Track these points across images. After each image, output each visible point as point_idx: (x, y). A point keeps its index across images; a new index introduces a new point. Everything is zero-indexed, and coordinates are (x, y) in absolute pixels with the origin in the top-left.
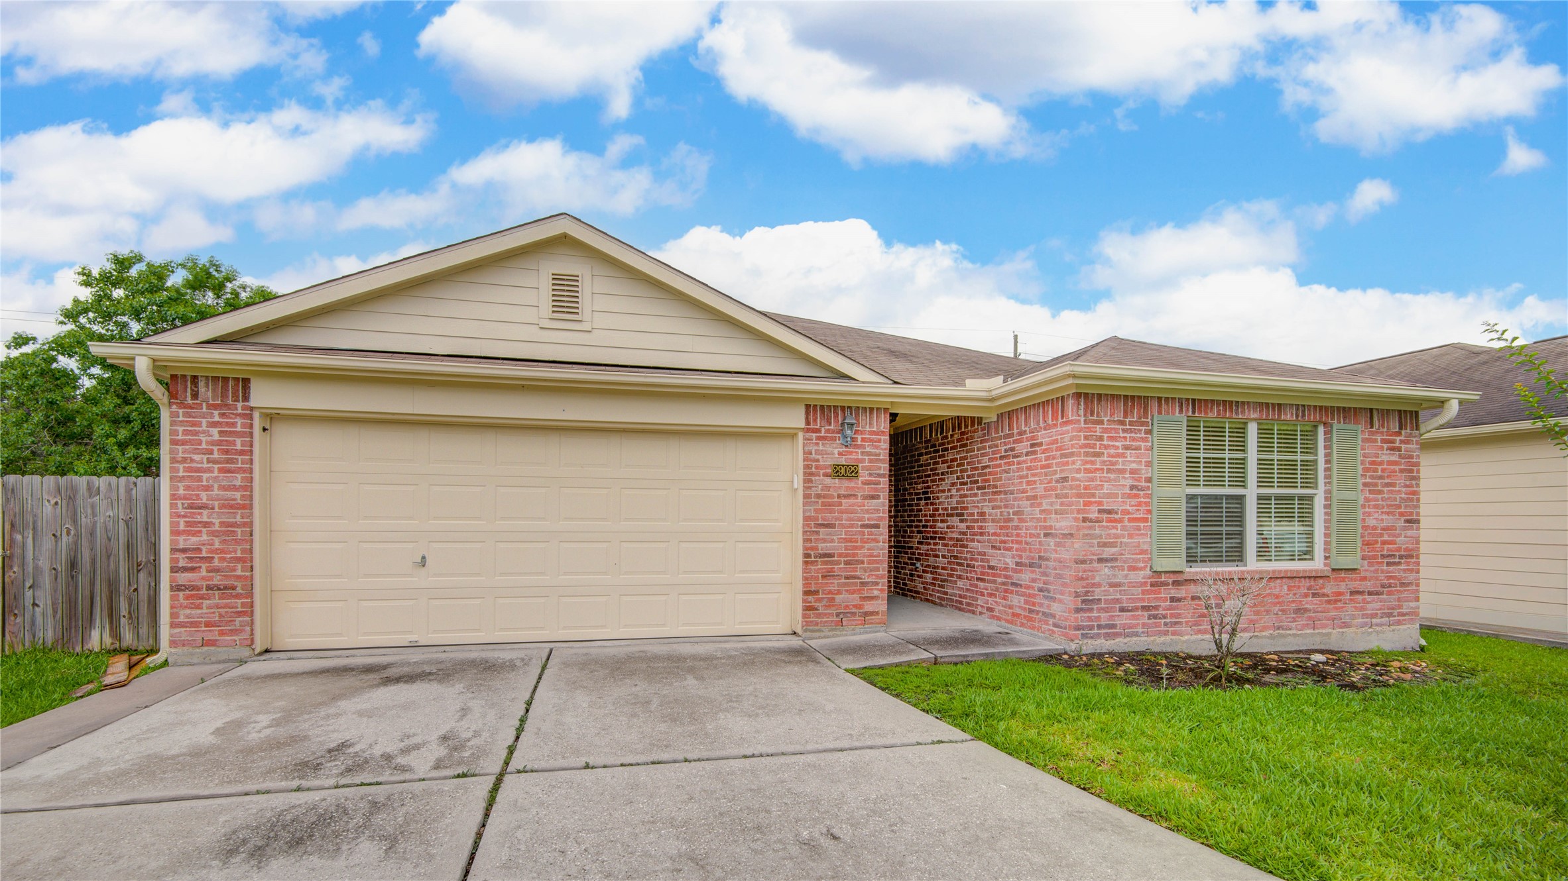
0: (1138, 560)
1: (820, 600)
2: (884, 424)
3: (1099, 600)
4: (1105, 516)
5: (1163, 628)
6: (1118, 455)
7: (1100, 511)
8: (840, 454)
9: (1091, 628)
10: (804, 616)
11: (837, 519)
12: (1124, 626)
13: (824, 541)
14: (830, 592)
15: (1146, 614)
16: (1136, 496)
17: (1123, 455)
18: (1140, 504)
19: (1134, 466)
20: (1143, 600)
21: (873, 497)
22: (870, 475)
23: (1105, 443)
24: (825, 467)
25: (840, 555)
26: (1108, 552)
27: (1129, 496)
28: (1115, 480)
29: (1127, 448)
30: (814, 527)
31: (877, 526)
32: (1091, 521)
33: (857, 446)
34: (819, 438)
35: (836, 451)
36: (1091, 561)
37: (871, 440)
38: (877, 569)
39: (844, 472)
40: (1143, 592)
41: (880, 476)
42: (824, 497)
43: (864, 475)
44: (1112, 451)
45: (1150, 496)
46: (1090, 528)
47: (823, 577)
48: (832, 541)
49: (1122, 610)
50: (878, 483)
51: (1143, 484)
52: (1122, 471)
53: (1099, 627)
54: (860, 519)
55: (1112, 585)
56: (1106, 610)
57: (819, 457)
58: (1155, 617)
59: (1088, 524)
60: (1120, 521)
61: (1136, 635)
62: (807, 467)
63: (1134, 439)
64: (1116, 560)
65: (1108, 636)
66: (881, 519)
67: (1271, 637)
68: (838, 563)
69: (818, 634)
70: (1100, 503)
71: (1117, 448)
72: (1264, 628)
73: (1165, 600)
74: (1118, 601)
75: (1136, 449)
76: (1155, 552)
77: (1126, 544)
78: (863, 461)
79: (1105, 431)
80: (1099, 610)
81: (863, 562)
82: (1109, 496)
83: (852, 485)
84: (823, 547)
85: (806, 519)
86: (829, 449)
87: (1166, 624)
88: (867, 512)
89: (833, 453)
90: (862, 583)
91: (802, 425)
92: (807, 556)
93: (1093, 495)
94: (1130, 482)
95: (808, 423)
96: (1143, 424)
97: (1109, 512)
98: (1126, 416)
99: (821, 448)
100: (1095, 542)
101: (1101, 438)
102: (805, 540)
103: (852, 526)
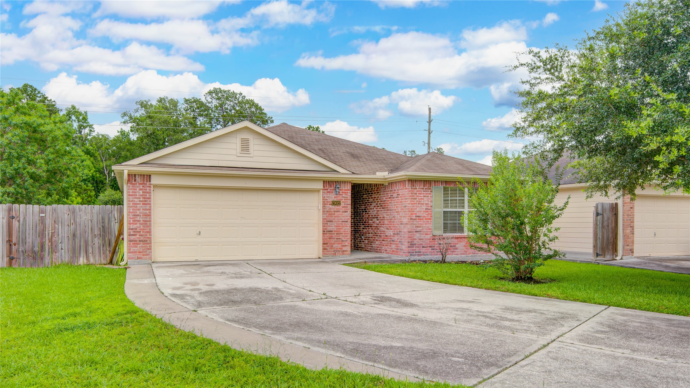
0: (428, 232)
1: (328, 246)
2: (349, 187)
3: (416, 244)
4: (417, 218)
5: (436, 253)
6: (422, 199)
7: (416, 216)
8: (334, 197)
9: (413, 253)
10: (323, 252)
11: (334, 219)
12: (424, 252)
13: (330, 226)
14: (331, 244)
15: (431, 248)
16: (427, 212)
17: (423, 199)
18: (428, 214)
19: (427, 202)
20: (430, 244)
21: (345, 212)
22: (345, 204)
23: (417, 195)
24: (330, 202)
25: (335, 231)
26: (418, 229)
27: (425, 212)
28: (421, 207)
29: (424, 196)
30: (326, 222)
31: (347, 222)
32: (413, 219)
33: (340, 195)
34: (327, 192)
35: (333, 196)
36: (413, 232)
37: (345, 193)
38: (347, 236)
39: (336, 203)
40: (430, 242)
41: (348, 204)
42: (329, 212)
43: (343, 204)
44: (420, 198)
45: (431, 212)
46: (413, 221)
47: (329, 238)
48: (332, 226)
49: (423, 247)
50: (347, 207)
51: (430, 208)
52: (423, 204)
53: (416, 252)
54: (341, 219)
55: (420, 239)
56: (418, 247)
57: (328, 198)
58: (434, 249)
59: (412, 220)
60: (422, 219)
61: (428, 255)
62: (324, 202)
63: (426, 194)
64: (421, 231)
65: (418, 255)
66: (348, 219)
67: (472, 256)
68: (334, 234)
69: (327, 258)
70: (416, 214)
71: (421, 196)
72: (469, 254)
73: (437, 244)
74: (422, 244)
75: (428, 197)
76: (433, 229)
77: (424, 227)
78: (342, 199)
79: (418, 191)
80: (416, 247)
81: (342, 234)
82: (419, 211)
83: (338, 208)
84: (329, 229)
85: (323, 219)
86: (331, 196)
87: (437, 252)
88: (344, 217)
89: (332, 197)
90: (342, 241)
91: (322, 188)
92: (324, 231)
93: (414, 211)
94: (426, 207)
95: (324, 187)
96: (430, 189)
97: (419, 217)
98: (424, 186)
99: (328, 195)
100: (414, 226)
101: (416, 194)
102: (323, 226)
103: (338, 221)
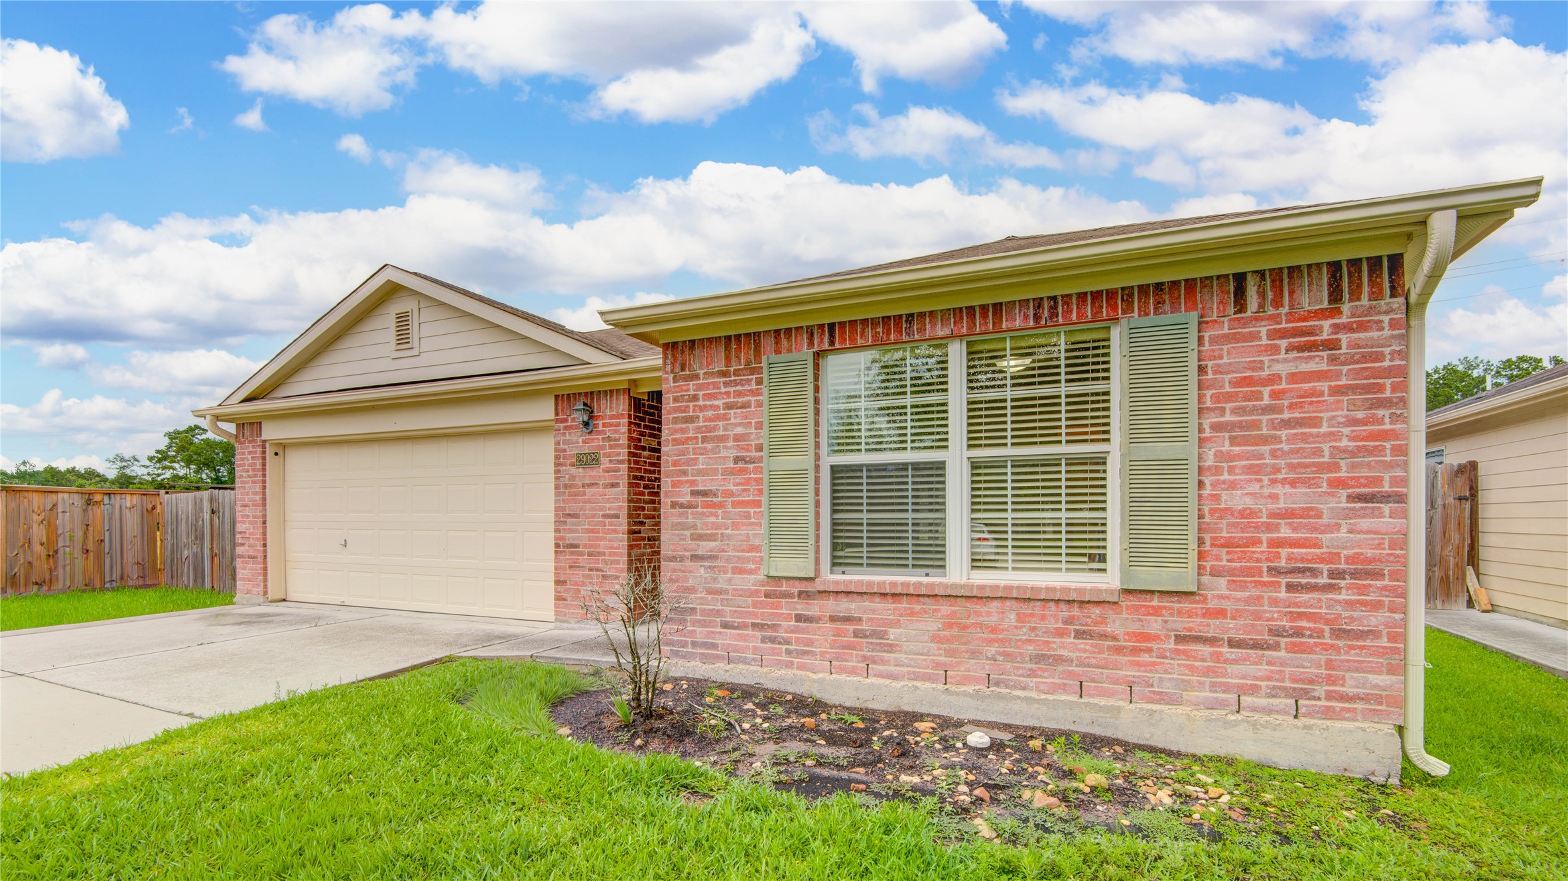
0: (747, 560)
1: (567, 591)
2: (622, 406)
3: (693, 610)
4: (700, 499)
5: (784, 658)
6: (718, 418)
7: (693, 493)
8: (584, 442)
9: (684, 644)
10: (556, 606)
11: (581, 509)
12: (727, 648)
13: (571, 531)
14: (576, 584)
15: (758, 634)
16: (743, 471)
17: (725, 417)
18: (748, 482)
19: (739, 430)
20: (755, 615)
21: (613, 485)
22: (610, 461)
23: (701, 403)
24: (571, 456)
25: (585, 546)
26: (704, 547)
27: (732, 472)
28: (713, 451)
29: (729, 406)
30: (564, 517)
31: (617, 516)
32: (682, 506)
33: (599, 433)
34: (566, 428)
35: (580, 440)
36: (682, 559)
37: (611, 425)
38: (618, 562)
39: (589, 460)
40: (755, 605)
41: (619, 462)
42: (571, 486)
43: (605, 463)
44: (710, 413)
45: (759, 470)
46: (680, 515)
47: (571, 567)
48: (576, 531)
49: (725, 625)
50: (618, 470)
51: (754, 454)
52: (723, 439)
53: (694, 644)
54: (602, 509)
55: (710, 591)
56: (703, 624)
57: (565, 447)
58: (772, 640)
59: (678, 510)
60: (721, 505)
61: (745, 662)
62: (557, 457)
63: (739, 394)
64: (715, 558)
65: (705, 659)
66: (620, 508)
67: (977, 695)
68: (582, 554)
69: (565, 625)
70: (693, 483)
71: (718, 407)
72: (965, 680)
73: (787, 618)
74: (718, 613)
75: (745, 406)
76: (765, 548)
77: (729, 536)
78: (603, 447)
79: (700, 387)
80: (694, 622)
81: (603, 554)
82: (701, 473)
83: (594, 473)
84: (570, 538)
85: (557, 509)
86: (574, 438)
87: (788, 652)
88: (608, 501)
89: (578, 442)
90: (603, 576)
91: (552, 417)
92: (557, 546)
93: (685, 473)
94: (734, 453)
95: (557, 414)
96: (753, 371)
97: (704, 494)
98: (728, 362)
99: (568, 437)
100: (688, 533)
101: (695, 398)
102: (557, 531)
103: (594, 516)
